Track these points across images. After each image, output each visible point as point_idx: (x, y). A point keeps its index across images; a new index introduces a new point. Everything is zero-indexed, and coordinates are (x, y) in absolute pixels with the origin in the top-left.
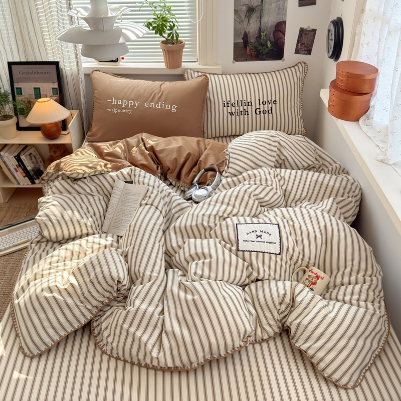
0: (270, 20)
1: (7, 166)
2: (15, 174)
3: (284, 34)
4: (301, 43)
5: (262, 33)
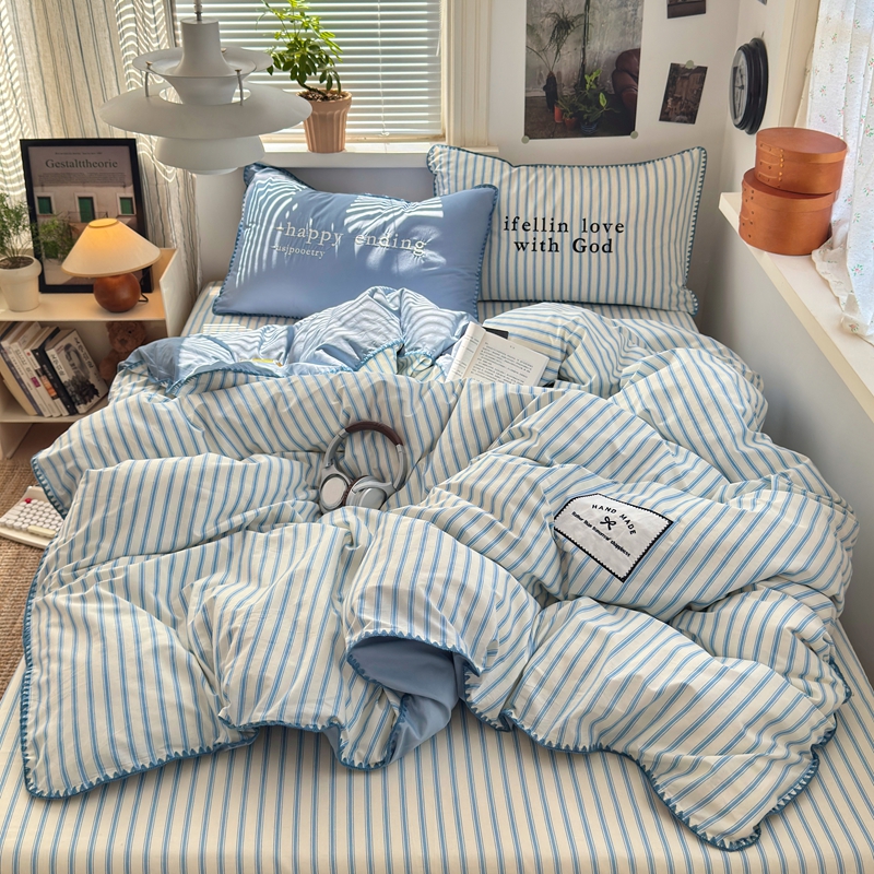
0: (605, 47)
1: (14, 373)
2: (33, 391)
3: (636, 79)
4: (672, 97)
5: (586, 76)
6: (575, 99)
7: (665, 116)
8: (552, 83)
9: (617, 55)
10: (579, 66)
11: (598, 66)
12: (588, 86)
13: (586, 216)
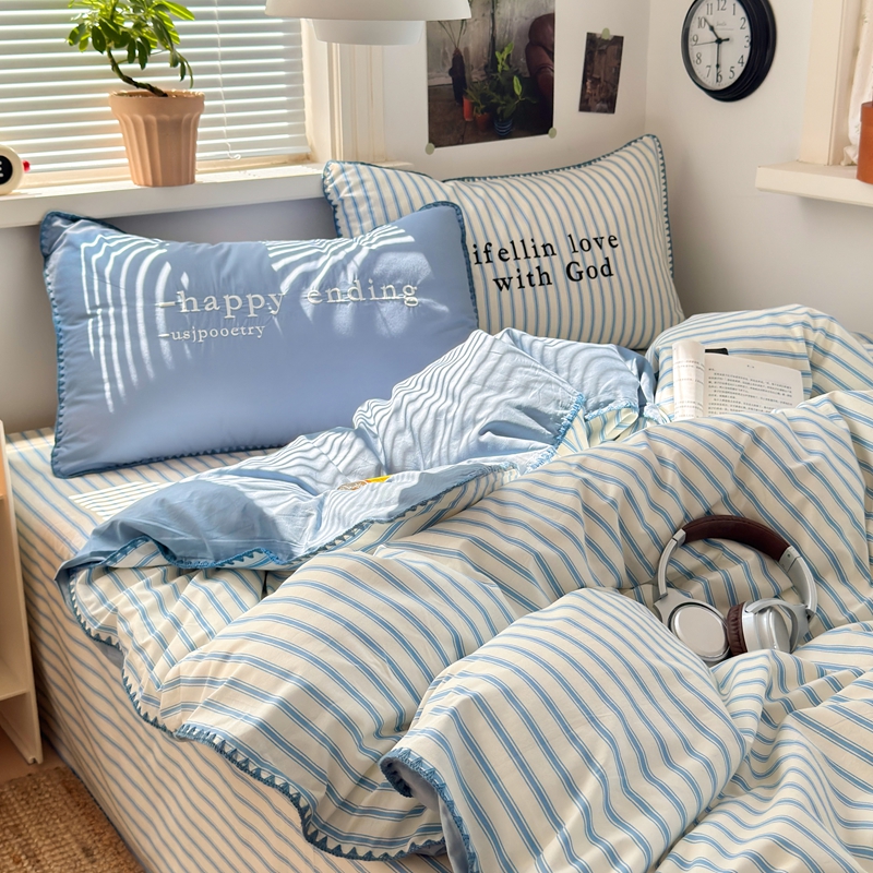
0: (517, 12)
3: (551, 54)
4: (591, 77)
5: (497, 54)
6: (487, 87)
7: (585, 106)
8: (458, 66)
9: (528, 23)
10: (489, 39)
11: (509, 41)
12: (500, 67)
13: (570, 231)
